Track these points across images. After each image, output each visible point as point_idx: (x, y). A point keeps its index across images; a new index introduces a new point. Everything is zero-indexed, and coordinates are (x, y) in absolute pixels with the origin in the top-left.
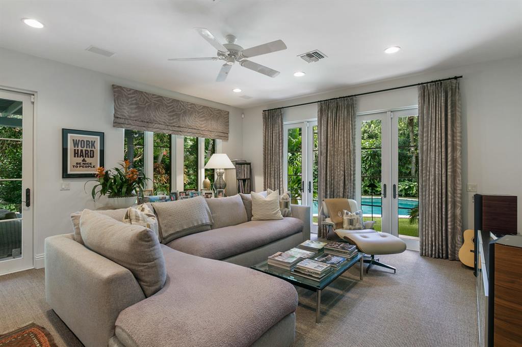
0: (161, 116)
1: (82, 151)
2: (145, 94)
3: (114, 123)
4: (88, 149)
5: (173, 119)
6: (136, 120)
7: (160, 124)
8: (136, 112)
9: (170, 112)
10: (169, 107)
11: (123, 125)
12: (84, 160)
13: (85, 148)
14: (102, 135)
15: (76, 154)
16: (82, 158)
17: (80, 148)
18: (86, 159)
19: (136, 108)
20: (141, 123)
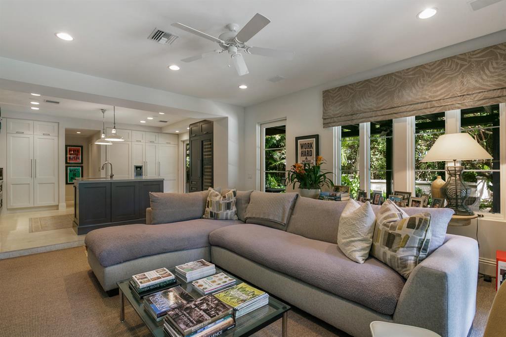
0: (368, 103)
1: (305, 151)
2: (350, 86)
3: (324, 124)
4: (309, 150)
5: (383, 101)
6: (340, 117)
7: (365, 112)
8: (340, 109)
9: (378, 95)
10: (377, 88)
11: (330, 125)
12: (306, 159)
13: (307, 149)
14: (317, 137)
15: (302, 154)
16: (305, 157)
17: (304, 150)
18: (308, 157)
19: (341, 104)
20: (346, 117)
